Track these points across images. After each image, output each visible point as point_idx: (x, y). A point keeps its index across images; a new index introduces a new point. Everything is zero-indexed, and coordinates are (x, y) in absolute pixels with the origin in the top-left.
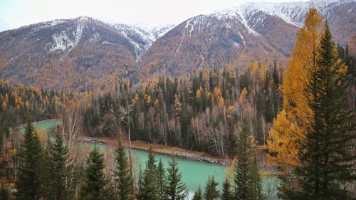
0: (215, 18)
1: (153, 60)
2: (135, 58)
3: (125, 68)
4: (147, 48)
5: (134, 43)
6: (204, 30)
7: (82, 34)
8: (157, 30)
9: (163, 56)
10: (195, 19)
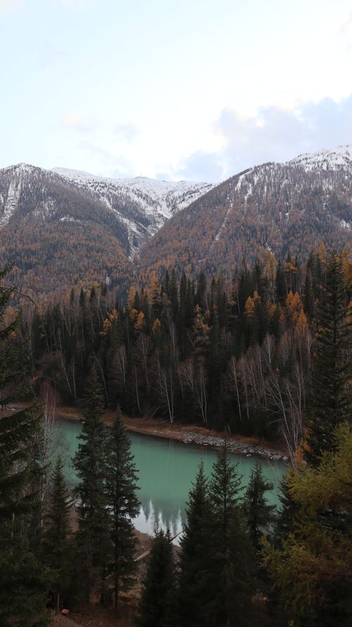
0: (300, 170)
1: (165, 256)
2: (128, 253)
3: (105, 271)
4: (152, 232)
5: (126, 221)
6: (274, 195)
7: (20, 201)
8: (176, 194)
9: (186, 250)
10: (256, 170)
